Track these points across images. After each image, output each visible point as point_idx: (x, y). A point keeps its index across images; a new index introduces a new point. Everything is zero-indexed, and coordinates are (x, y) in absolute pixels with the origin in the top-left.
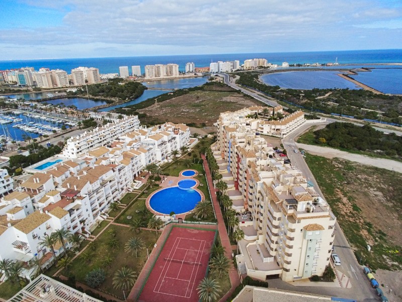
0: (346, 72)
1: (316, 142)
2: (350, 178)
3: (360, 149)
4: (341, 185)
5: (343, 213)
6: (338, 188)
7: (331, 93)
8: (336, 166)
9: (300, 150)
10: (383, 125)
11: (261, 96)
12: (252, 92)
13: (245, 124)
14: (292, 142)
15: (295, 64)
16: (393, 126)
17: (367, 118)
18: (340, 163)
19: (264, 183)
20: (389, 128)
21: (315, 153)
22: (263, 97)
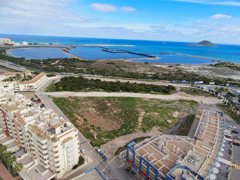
0: (64, 49)
1: (57, 90)
2: (79, 105)
3: (80, 89)
4: (76, 111)
5: (80, 125)
6: (75, 113)
7: (58, 61)
8: (71, 101)
9: (49, 96)
10: (88, 75)
11: (12, 65)
12: (3, 62)
13: (3, 87)
14: (42, 93)
15: (32, 43)
16: (91, 75)
17: (79, 72)
18: (72, 99)
19: (30, 125)
20: (90, 77)
21: (58, 96)
22: (14, 65)
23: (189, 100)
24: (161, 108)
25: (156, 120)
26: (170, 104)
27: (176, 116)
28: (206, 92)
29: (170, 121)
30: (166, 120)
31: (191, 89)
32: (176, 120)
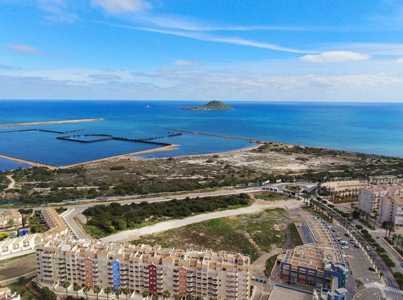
17: (93, 196)
18: (149, 239)
23: (274, 208)
24: (257, 224)
25: (266, 238)
26: (261, 218)
27: (279, 230)
28: (281, 194)
29: (279, 236)
30: (274, 235)
31: (264, 193)
32: (282, 233)
